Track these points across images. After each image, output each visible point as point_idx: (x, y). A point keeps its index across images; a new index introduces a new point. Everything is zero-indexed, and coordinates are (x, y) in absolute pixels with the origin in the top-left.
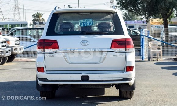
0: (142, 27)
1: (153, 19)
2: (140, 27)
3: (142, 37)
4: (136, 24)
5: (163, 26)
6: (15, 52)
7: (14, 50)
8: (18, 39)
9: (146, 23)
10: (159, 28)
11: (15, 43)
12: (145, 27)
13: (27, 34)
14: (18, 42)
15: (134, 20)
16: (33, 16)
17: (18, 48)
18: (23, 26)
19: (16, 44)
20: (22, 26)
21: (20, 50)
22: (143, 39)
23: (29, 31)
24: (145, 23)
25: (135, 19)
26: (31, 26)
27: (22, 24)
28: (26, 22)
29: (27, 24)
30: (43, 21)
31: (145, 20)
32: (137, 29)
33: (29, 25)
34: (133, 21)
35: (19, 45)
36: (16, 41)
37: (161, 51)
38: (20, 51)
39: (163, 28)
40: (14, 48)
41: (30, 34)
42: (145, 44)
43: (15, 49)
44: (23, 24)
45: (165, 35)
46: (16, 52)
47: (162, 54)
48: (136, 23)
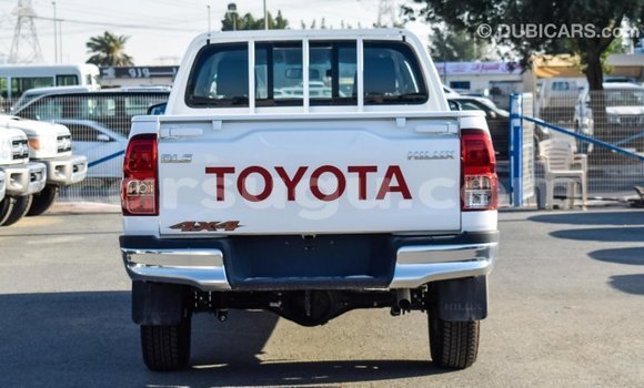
0: (503, 87)
1: (549, 57)
2: (497, 85)
3: (516, 122)
4: (477, 75)
5: (583, 82)
6: (57, 177)
7: (53, 170)
8: (67, 132)
9: (522, 73)
10: (567, 88)
11: (56, 144)
12: (515, 85)
13: (84, 113)
14: (66, 143)
15: (469, 61)
16: (89, 45)
17: (69, 165)
18: (63, 84)
19: (60, 150)
20: (60, 81)
21: (75, 171)
22: (517, 129)
23: (91, 103)
24: (518, 71)
25: (472, 57)
26: (90, 83)
27: (57, 76)
28: (75, 69)
29: (76, 77)
30: (129, 65)
31: (517, 59)
32: (487, 93)
33: (83, 80)
34: (466, 64)
35: (69, 153)
36: (60, 138)
37: (583, 172)
38: (74, 174)
39: (582, 88)
40: (54, 164)
41: (91, 112)
42: (524, 146)
43: (57, 167)
44: (63, 76)
45: (594, 114)
46: (62, 177)
47: (589, 183)
48: (477, 72)
